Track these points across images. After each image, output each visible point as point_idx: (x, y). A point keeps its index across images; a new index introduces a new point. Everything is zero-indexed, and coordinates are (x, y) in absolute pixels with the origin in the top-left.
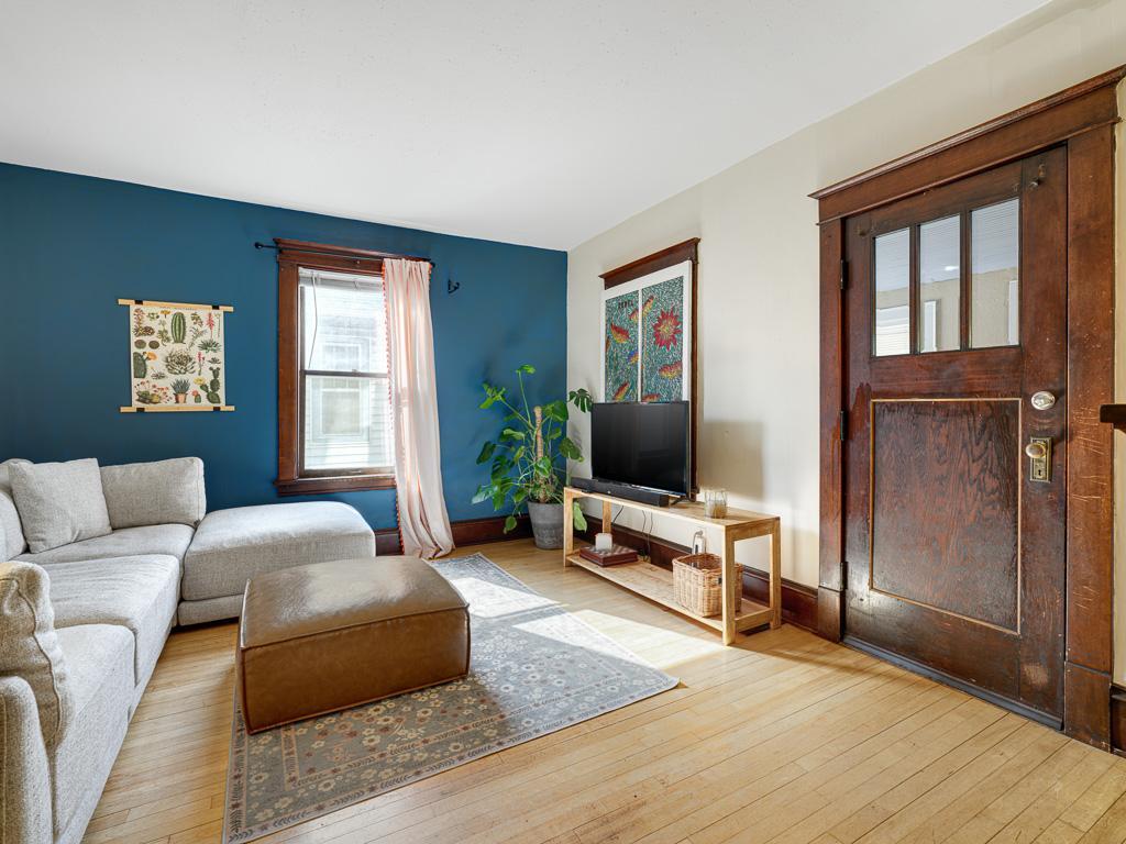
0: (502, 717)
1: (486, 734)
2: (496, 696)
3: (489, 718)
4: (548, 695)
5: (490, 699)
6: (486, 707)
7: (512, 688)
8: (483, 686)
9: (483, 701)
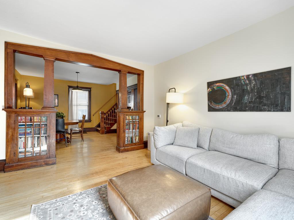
0: (99, 193)
1: (104, 188)
2: (100, 199)
3: (103, 192)
4: (83, 200)
5: (102, 198)
6: (104, 196)
7: (94, 203)
8: (103, 203)
9: (104, 198)
